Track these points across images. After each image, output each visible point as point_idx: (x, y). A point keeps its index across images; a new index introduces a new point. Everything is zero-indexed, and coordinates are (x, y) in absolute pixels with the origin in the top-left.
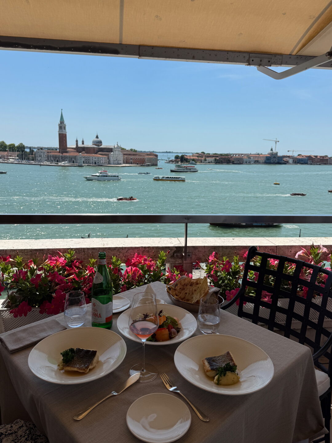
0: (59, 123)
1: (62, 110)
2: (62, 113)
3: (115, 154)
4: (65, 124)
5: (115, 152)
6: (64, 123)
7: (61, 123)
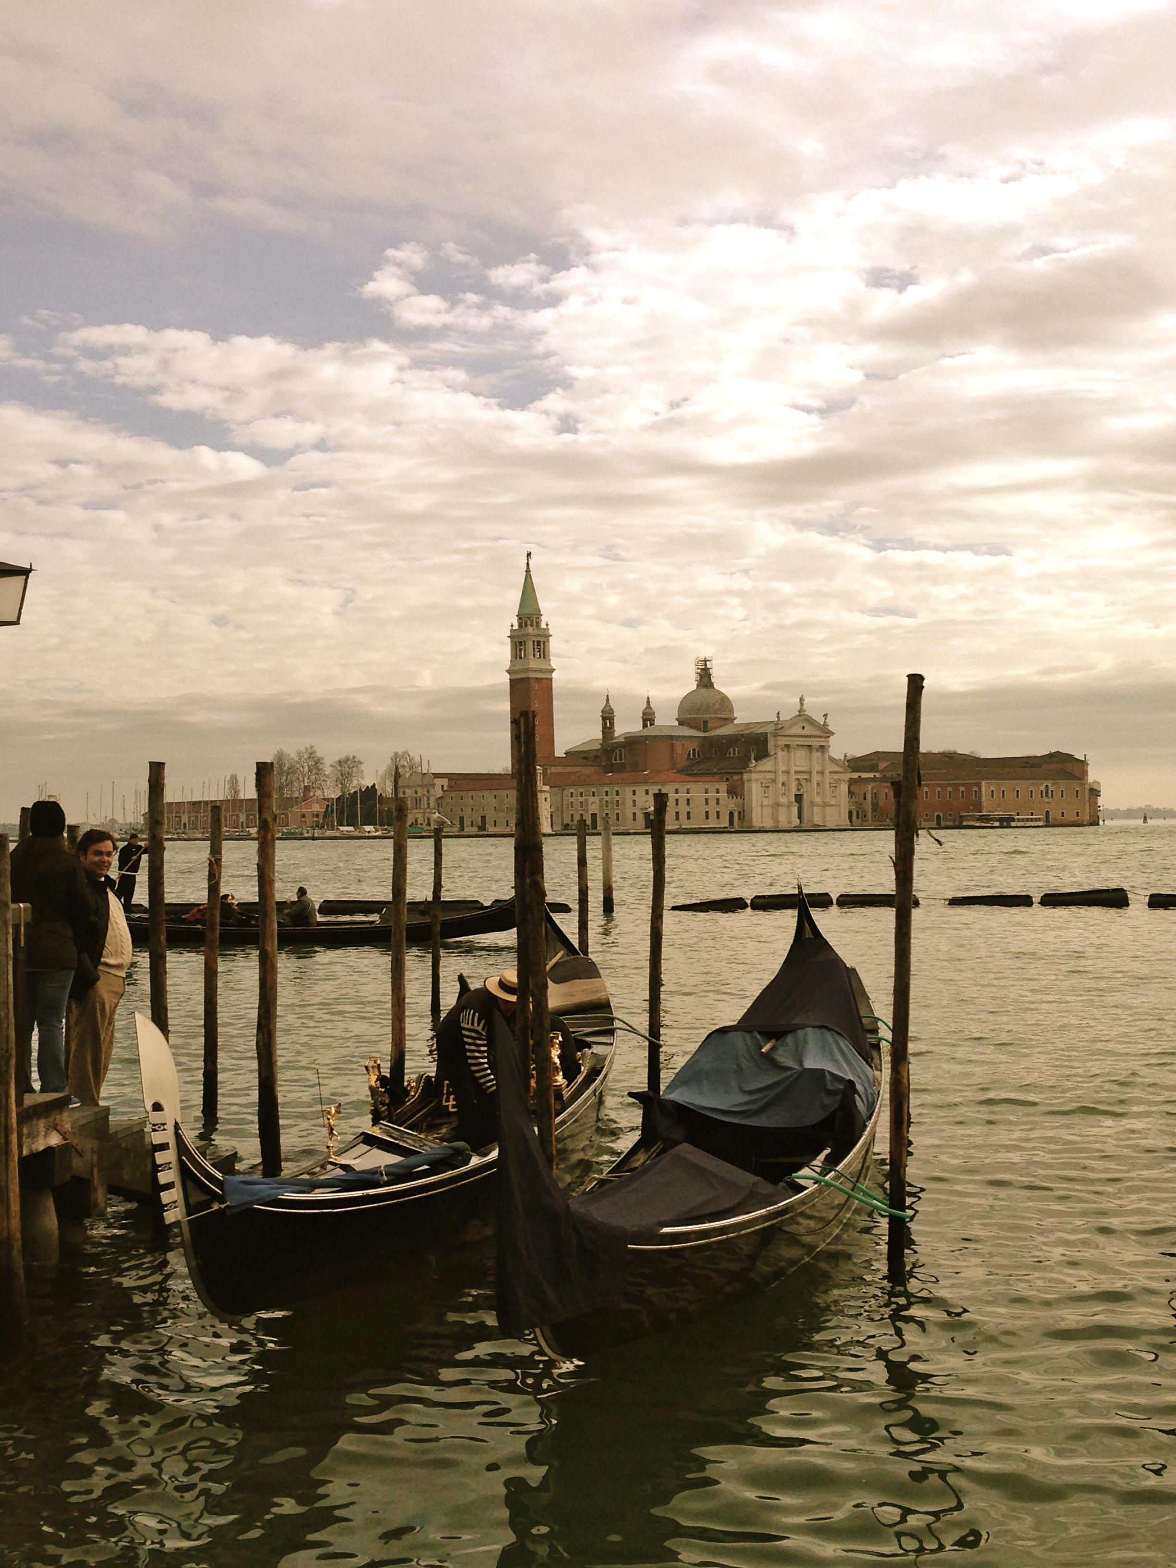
0: (516, 627)
1: (529, 555)
2: (528, 571)
3: (782, 767)
4: (543, 626)
5: (780, 754)
6: (538, 624)
7: (520, 626)
